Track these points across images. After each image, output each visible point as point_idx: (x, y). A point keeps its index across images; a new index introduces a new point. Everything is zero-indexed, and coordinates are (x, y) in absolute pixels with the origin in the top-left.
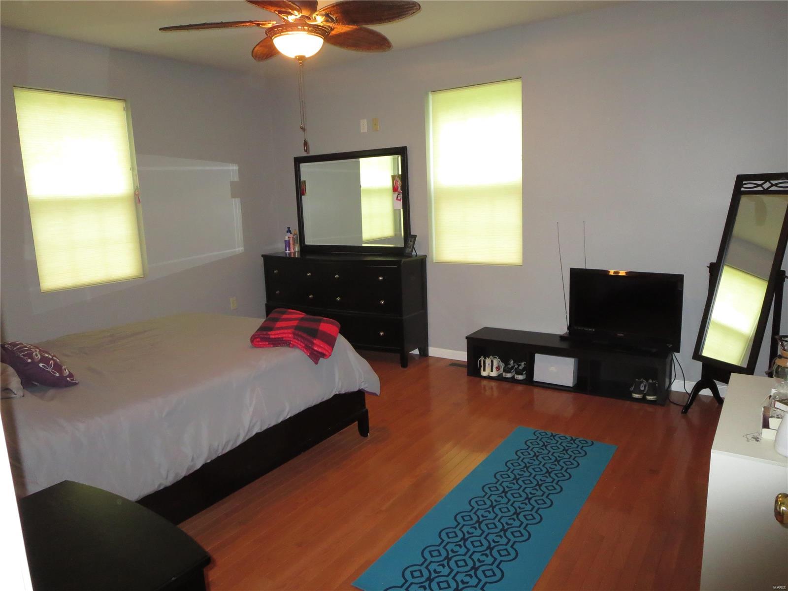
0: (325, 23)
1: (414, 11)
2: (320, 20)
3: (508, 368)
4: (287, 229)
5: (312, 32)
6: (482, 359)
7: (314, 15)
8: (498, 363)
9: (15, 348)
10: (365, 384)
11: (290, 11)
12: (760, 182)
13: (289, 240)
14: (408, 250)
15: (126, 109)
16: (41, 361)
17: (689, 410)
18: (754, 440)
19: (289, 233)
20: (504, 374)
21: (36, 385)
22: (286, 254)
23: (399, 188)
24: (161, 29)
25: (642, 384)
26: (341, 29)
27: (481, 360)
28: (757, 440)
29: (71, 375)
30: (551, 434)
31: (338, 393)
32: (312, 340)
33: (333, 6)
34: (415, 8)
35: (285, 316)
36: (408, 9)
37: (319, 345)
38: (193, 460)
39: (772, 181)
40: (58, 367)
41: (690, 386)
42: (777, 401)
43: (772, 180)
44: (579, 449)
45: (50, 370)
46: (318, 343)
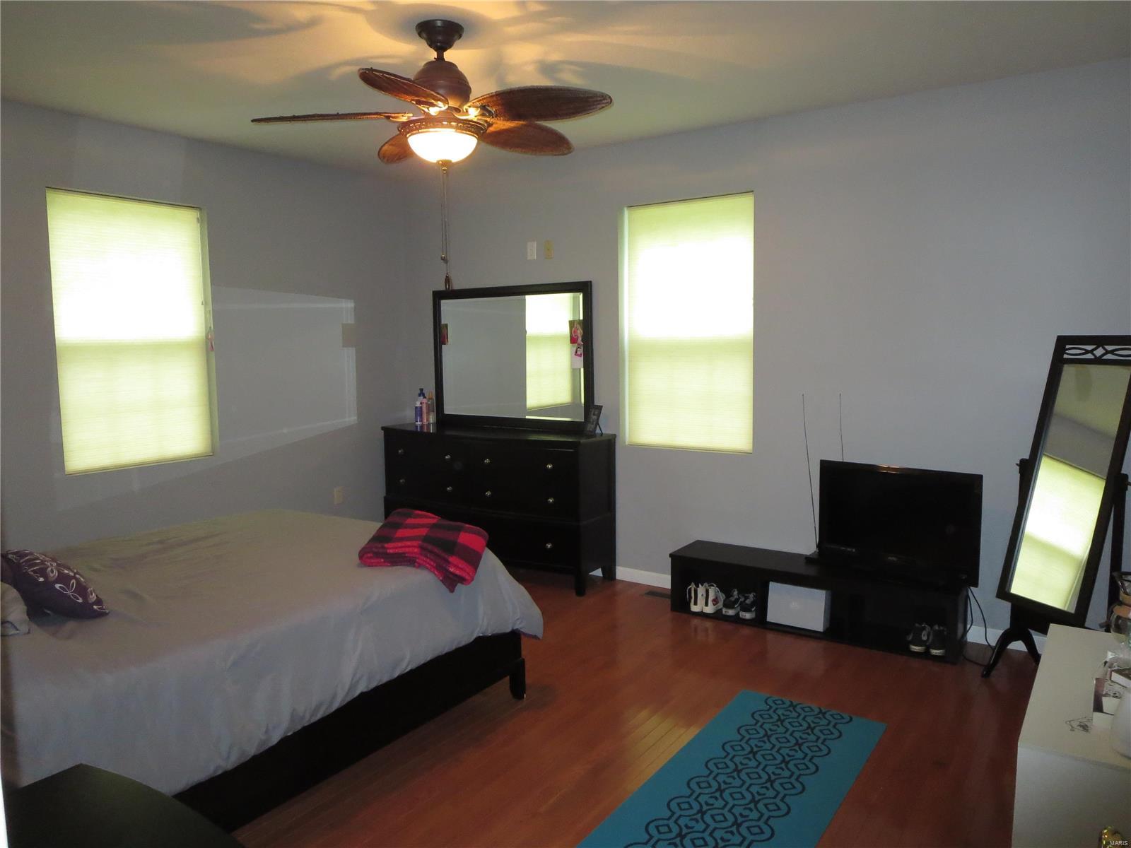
0: (480, 117)
1: (603, 105)
2: (473, 114)
3: (731, 601)
4: (419, 392)
5: (463, 130)
6: (692, 586)
7: (465, 107)
8: (716, 594)
9: (24, 560)
10: (522, 622)
11: (433, 101)
12: (1089, 348)
13: (421, 408)
14: (590, 427)
15: (200, 221)
16: (57, 581)
17: (994, 673)
18: (1081, 729)
19: (422, 397)
20: (724, 610)
21: (48, 614)
22: (417, 427)
23: (580, 339)
24: (252, 121)
25: (924, 632)
26: (501, 124)
27: (690, 589)
28: (1085, 728)
29: (99, 602)
30: (789, 703)
31: (481, 635)
32: (446, 556)
33: (492, 96)
34: (605, 101)
35: (410, 521)
36: (596, 103)
37: (456, 565)
38: (267, 732)
39: (1106, 347)
40: (82, 590)
41: (993, 637)
42: (1114, 671)
43: (1106, 345)
44: (830, 727)
45: (69, 593)
46: (455, 563)
